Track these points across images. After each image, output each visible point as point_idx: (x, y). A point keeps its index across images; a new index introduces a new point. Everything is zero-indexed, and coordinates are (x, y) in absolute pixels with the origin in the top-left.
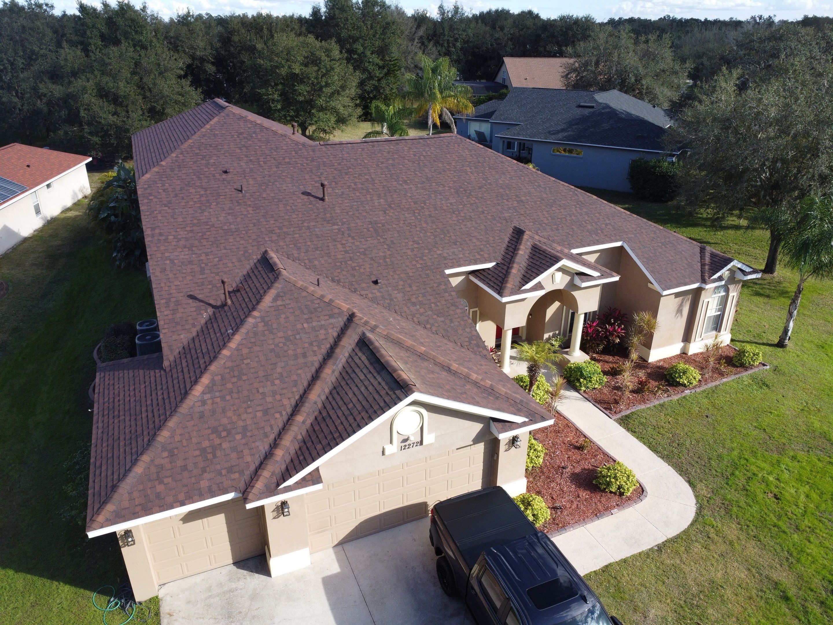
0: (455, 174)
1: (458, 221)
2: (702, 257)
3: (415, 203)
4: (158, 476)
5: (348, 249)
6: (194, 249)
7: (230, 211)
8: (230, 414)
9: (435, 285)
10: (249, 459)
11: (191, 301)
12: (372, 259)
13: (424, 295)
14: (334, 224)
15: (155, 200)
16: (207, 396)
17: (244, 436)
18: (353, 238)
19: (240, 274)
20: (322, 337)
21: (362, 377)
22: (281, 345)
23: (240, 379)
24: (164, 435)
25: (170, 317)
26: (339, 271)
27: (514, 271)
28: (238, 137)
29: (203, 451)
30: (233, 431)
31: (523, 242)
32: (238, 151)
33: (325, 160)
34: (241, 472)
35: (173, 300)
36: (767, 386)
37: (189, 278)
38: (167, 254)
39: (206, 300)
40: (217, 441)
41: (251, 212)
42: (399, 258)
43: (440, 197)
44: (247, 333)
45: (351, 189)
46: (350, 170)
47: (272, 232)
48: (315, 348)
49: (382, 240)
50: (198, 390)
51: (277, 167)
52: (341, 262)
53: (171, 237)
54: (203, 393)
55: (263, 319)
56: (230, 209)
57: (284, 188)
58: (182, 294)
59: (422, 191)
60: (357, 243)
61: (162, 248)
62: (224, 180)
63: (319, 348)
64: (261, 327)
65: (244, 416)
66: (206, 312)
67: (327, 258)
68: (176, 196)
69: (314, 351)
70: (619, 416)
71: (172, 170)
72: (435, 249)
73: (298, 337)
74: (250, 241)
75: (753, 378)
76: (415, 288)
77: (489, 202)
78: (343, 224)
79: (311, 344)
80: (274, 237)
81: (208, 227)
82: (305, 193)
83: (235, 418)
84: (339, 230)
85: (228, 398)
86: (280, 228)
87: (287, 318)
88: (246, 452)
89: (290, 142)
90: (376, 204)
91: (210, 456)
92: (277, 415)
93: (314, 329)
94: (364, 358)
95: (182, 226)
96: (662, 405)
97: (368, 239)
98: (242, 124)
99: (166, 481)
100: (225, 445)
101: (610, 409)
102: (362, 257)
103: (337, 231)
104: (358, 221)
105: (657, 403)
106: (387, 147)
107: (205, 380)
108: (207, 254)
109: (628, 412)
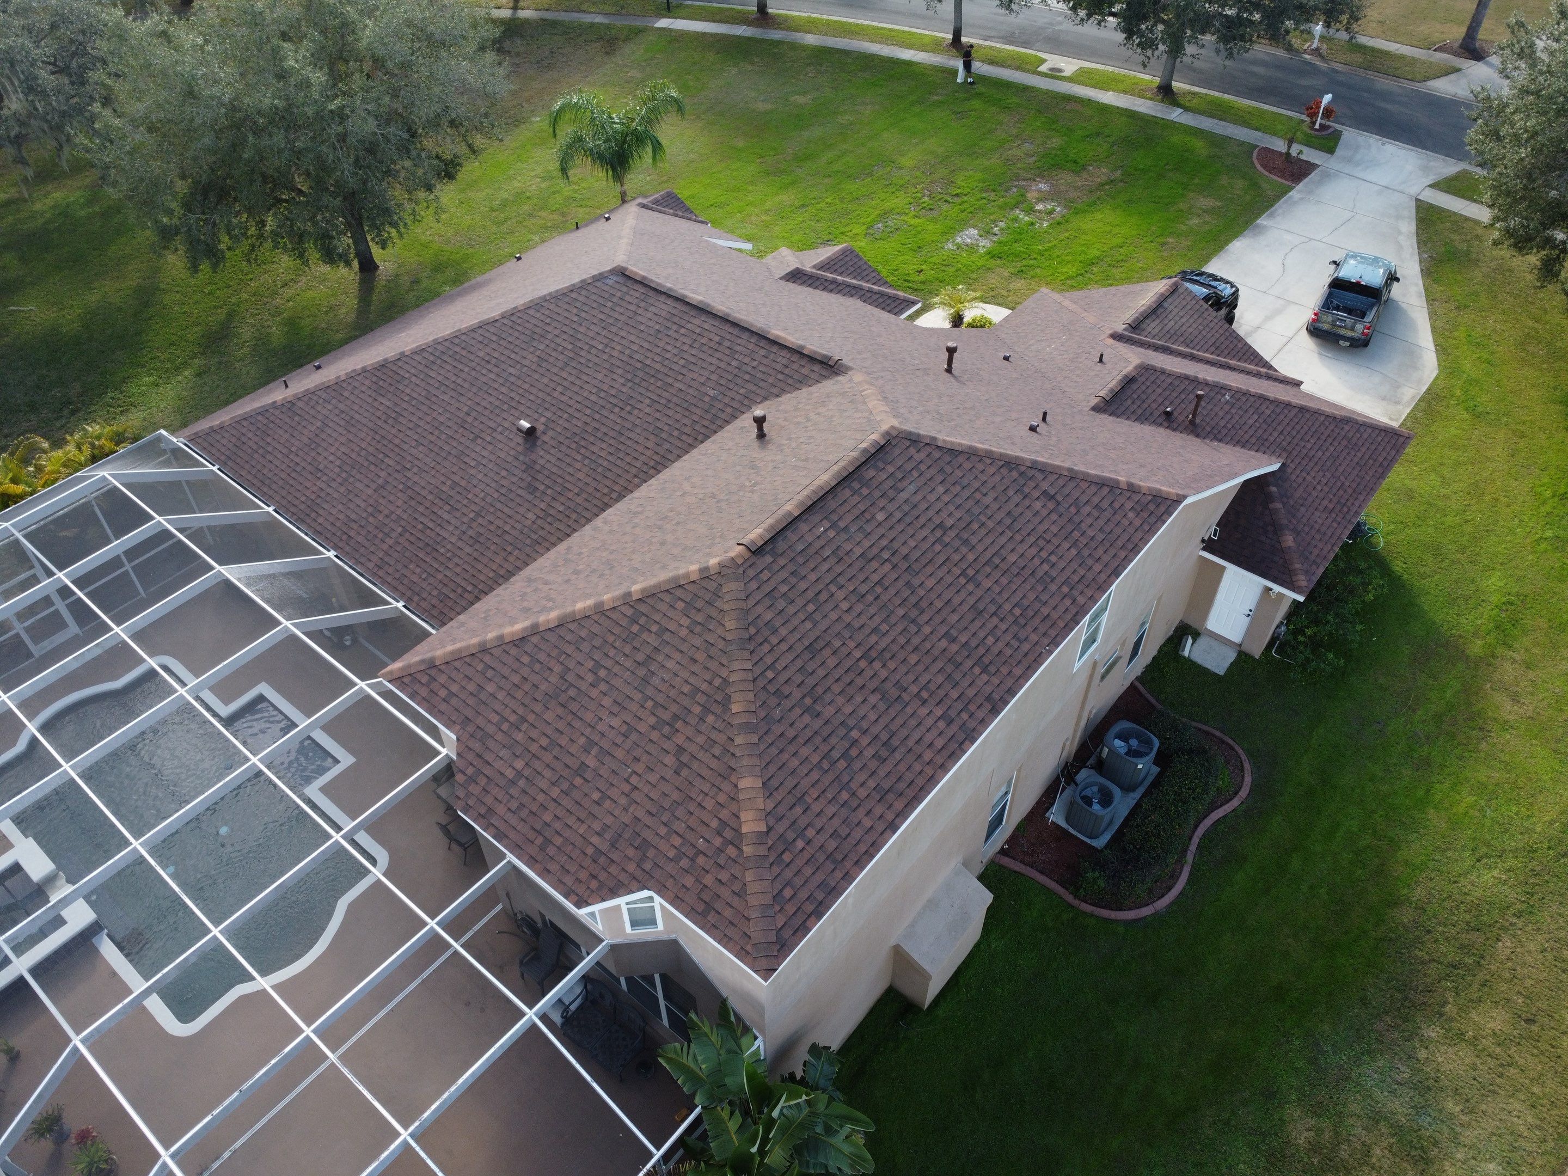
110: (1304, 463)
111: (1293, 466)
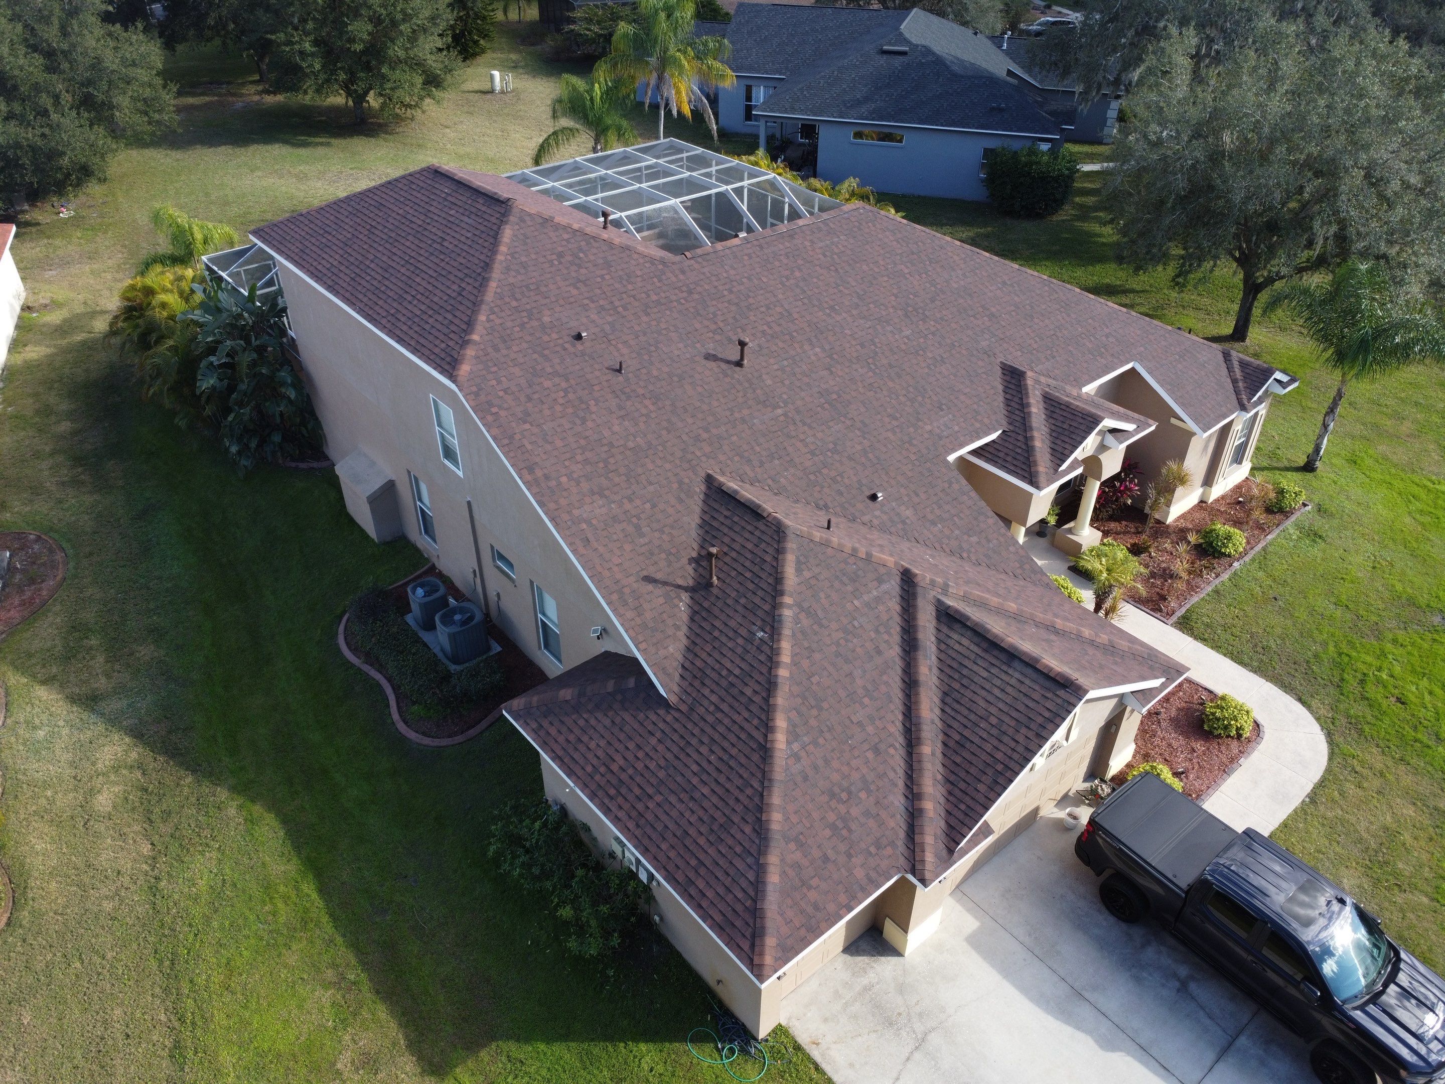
0: (892, 282)
1: (928, 367)
2: (1230, 369)
3: (862, 345)
4: (801, 880)
5: (812, 448)
6: (607, 493)
7: (622, 413)
8: (835, 764)
9: (946, 485)
10: (892, 824)
11: (650, 587)
12: (850, 458)
13: (940, 507)
14: (776, 407)
15: (503, 413)
16: (796, 746)
17: (869, 792)
18: (810, 427)
19: (694, 525)
20: (885, 617)
21: (985, 674)
22: (842, 642)
23: (820, 709)
24: (776, 820)
25: (638, 621)
26: (818, 488)
27: (1038, 444)
28: (560, 263)
29: (833, 827)
30: (853, 788)
31: (1030, 391)
32: (575, 292)
33: (707, 287)
34: (892, 844)
35: (627, 590)
36: (1320, 537)
37: (628, 547)
38: (576, 512)
39: (670, 579)
40: (842, 809)
41: (652, 407)
42: (884, 450)
43: (889, 328)
44: (794, 635)
45: (769, 337)
46: (751, 301)
47: (697, 438)
48: (886, 637)
49: (848, 423)
50: (780, 740)
51: (648, 314)
52: (814, 473)
53: (564, 479)
54: (788, 743)
55: (799, 605)
56: (620, 408)
57: (676, 352)
58: (632, 579)
59: (862, 321)
60: (819, 435)
61: (563, 502)
62: (583, 354)
63: (889, 634)
64: (806, 622)
65: (854, 763)
66: (681, 600)
67: (792, 470)
68: (529, 399)
69: (886, 642)
70: (1174, 618)
71: (496, 349)
72: (920, 423)
73: (856, 623)
74: (678, 462)
75: (1299, 527)
76: (923, 496)
77: (953, 325)
78: (786, 403)
79: (877, 631)
80: (707, 449)
81: (606, 448)
82: (709, 357)
83: (845, 769)
84: (785, 415)
85: (821, 741)
86: (707, 430)
87: (828, 596)
88: (884, 814)
89: (641, 261)
90: (813, 358)
91: (844, 832)
92: (892, 751)
93: (868, 605)
94: (965, 642)
95: (568, 455)
96: (1216, 592)
97: (831, 424)
98: (552, 234)
99: (815, 882)
100: (855, 811)
101: (1160, 610)
102: (837, 457)
103: (782, 418)
104: (803, 394)
105: (1209, 589)
106: (781, 246)
107: (781, 722)
108: (630, 500)
109: (1183, 610)
110: (676, 737)
111: (669, 718)
